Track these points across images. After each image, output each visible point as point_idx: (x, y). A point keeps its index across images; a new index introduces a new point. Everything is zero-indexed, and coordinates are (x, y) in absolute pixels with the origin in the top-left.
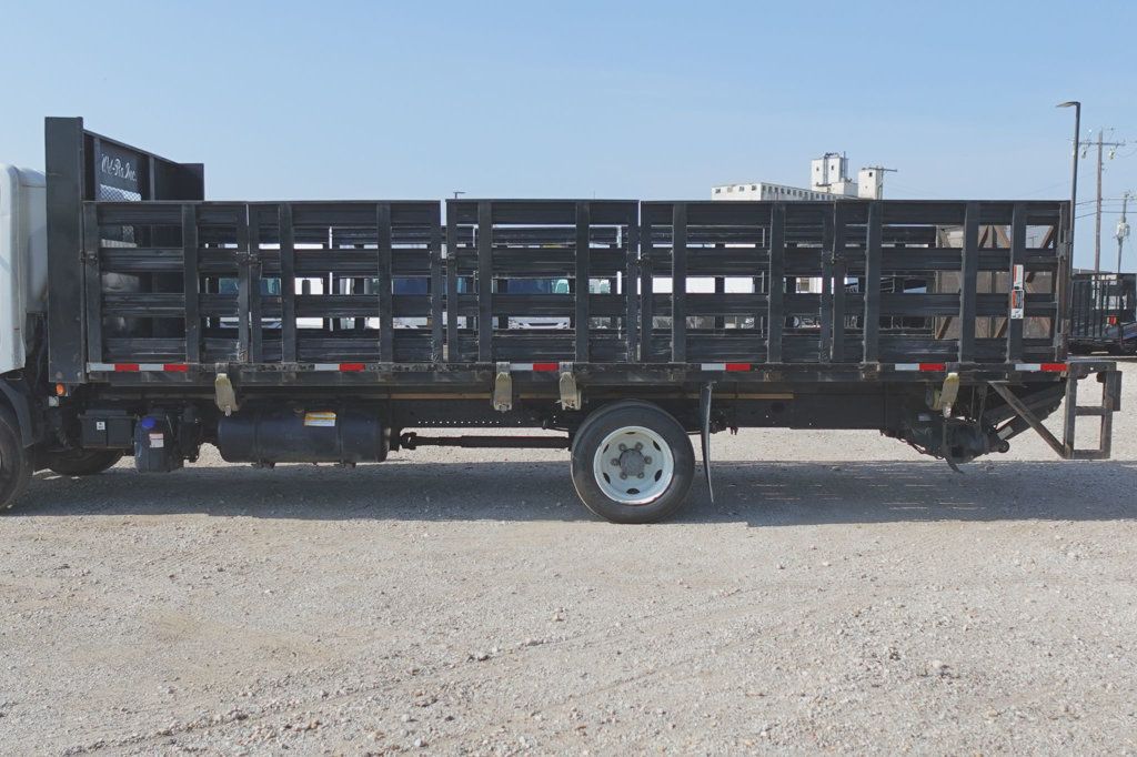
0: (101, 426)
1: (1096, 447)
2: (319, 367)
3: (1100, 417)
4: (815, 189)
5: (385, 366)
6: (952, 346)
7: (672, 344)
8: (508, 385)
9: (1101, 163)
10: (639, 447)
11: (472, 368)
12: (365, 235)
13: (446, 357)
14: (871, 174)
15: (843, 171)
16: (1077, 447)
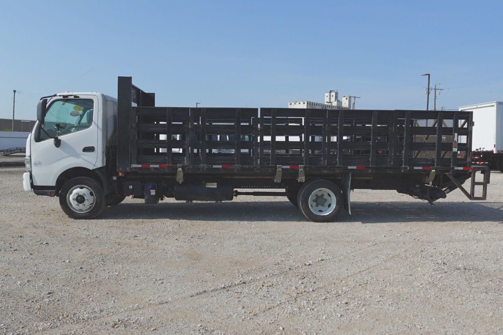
0: (131, 187)
1: (481, 196)
2: (214, 166)
3: (482, 186)
4: (326, 104)
5: (237, 166)
6: (433, 161)
7: (337, 159)
8: (281, 173)
9: (435, 96)
10: (323, 195)
11: (268, 167)
12: (213, 120)
13: (259, 163)
14: (347, 99)
15: (336, 97)
16: (475, 196)
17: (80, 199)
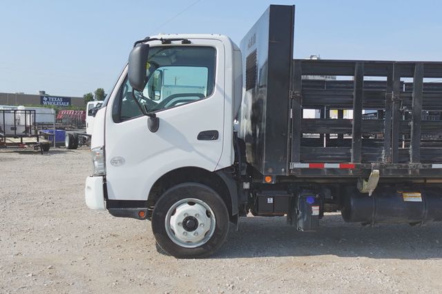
0: (270, 200)
2: (435, 166)
17: (190, 224)
